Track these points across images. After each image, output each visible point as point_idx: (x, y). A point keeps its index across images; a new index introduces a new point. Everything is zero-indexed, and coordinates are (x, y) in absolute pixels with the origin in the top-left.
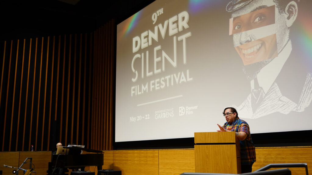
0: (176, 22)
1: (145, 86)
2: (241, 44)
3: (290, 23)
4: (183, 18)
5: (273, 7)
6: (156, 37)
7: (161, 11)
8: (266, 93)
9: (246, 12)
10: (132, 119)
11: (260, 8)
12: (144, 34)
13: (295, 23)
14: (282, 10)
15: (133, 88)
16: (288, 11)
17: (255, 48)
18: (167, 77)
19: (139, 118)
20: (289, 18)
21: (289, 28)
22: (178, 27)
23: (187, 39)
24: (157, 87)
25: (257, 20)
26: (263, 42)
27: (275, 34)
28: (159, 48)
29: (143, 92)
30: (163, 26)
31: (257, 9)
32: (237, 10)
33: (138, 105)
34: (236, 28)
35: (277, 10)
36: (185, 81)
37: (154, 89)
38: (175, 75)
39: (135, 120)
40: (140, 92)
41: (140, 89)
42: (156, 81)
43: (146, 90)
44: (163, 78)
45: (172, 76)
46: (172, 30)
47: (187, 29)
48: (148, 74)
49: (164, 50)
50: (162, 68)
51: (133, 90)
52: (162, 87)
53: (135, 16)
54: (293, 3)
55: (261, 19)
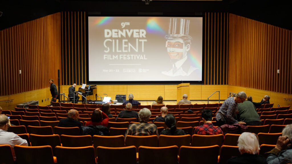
0: (139, 32)
1: (115, 56)
4: (143, 33)
5: (183, 44)
6: (124, 35)
7: (128, 24)
8: (178, 69)
9: (173, 41)
10: (104, 71)
11: (179, 42)
12: (114, 31)
13: (189, 51)
15: (105, 55)
16: (187, 47)
17: (175, 55)
18: (132, 55)
19: (110, 71)
20: (187, 49)
21: (187, 52)
22: (139, 35)
23: (145, 42)
24: (125, 58)
25: (177, 46)
26: (178, 53)
28: (126, 40)
29: (114, 59)
30: (129, 32)
31: (177, 42)
32: (169, 39)
33: (110, 65)
34: (169, 45)
35: (184, 45)
36: (143, 59)
37: (122, 59)
38: (137, 55)
39: (107, 71)
41: (112, 57)
42: (124, 55)
43: (116, 58)
44: (129, 55)
45: (135, 55)
46: (135, 35)
47: (145, 38)
48: (118, 51)
49: (130, 43)
50: (128, 50)
51: (106, 56)
52: (128, 59)
53: (106, 18)
54: (189, 45)
55: (178, 46)
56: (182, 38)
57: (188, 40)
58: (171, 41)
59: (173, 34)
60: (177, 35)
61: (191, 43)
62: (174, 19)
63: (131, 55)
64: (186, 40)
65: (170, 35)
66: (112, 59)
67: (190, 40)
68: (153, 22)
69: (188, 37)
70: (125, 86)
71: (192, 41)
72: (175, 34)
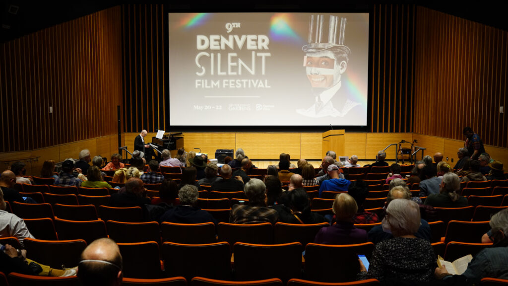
0: (256, 41)
1: (215, 82)
2: (311, 74)
3: (342, 71)
4: (263, 41)
5: (333, 60)
6: (230, 44)
7: (238, 25)
8: (324, 105)
9: (317, 56)
10: (196, 107)
11: (326, 57)
12: (213, 37)
13: (344, 73)
14: (338, 63)
15: (197, 81)
16: (342, 65)
17: (321, 79)
18: (245, 81)
19: (207, 107)
20: (341, 69)
21: (341, 74)
22: (257, 45)
23: (267, 58)
24: (232, 86)
25: (323, 63)
26: (325, 77)
27: (333, 75)
28: (235, 55)
29: (212, 87)
30: (240, 39)
31: (323, 57)
32: (310, 52)
33: (206, 97)
34: (309, 63)
35: (335, 62)
36: (263, 87)
37: (227, 87)
38: (253, 81)
39: (202, 108)
40: (208, 85)
41: (209, 84)
42: (231, 81)
43: (217, 86)
44: (239, 81)
45: (250, 81)
46: (250, 46)
47: (267, 50)
48: (219, 73)
49: (240, 58)
50: (238, 72)
51: (199, 83)
52: (237, 87)
53: (200, 15)
54: (344, 62)
55: (325, 64)
56: (332, 49)
57: (343, 53)
58: (313, 56)
59: (316, 42)
60: (323, 44)
61: (348, 59)
62: (318, 16)
63: (242, 80)
64: (340, 53)
65: (312, 44)
66: (209, 87)
67: (347, 53)
68: (281, 22)
69: (344, 48)
70: (233, 135)
71: (349, 55)
72: (321, 43)
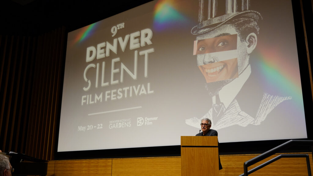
0: (139, 37)
1: (98, 96)
2: (204, 63)
3: (250, 50)
4: (146, 35)
5: (235, 36)
6: (114, 49)
7: (122, 25)
8: (226, 108)
9: (210, 37)
10: (81, 128)
11: (224, 34)
12: (100, 46)
13: (254, 51)
14: (243, 38)
15: (83, 97)
16: (249, 40)
17: (218, 69)
18: (126, 89)
19: (90, 127)
20: (249, 46)
21: (249, 54)
22: (140, 42)
23: (149, 54)
24: (113, 97)
25: (220, 45)
26: (225, 64)
27: (236, 59)
28: (117, 59)
29: (96, 102)
30: (123, 40)
31: (221, 35)
32: (201, 34)
33: (89, 115)
34: (200, 50)
35: (239, 38)
36: (145, 93)
37: (109, 99)
38: (134, 87)
39: (85, 129)
40: (92, 101)
41: (93, 99)
42: (113, 91)
43: (100, 100)
44: (121, 90)
45: (131, 88)
46: (133, 45)
47: (150, 45)
48: (103, 84)
49: (122, 63)
50: (120, 79)
51: (84, 99)
52: (119, 97)
53: (91, 27)
54: (253, 34)
55: (224, 44)
56: (231, 22)
57: (250, 22)
58: (207, 37)
59: (209, 18)
60: (218, 18)
61: (258, 29)
63: (124, 89)
64: (245, 22)
66: (93, 102)
67: (255, 20)
68: (165, 8)
71: (260, 23)
72: (215, 17)
